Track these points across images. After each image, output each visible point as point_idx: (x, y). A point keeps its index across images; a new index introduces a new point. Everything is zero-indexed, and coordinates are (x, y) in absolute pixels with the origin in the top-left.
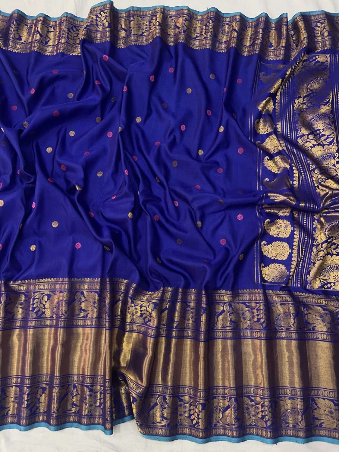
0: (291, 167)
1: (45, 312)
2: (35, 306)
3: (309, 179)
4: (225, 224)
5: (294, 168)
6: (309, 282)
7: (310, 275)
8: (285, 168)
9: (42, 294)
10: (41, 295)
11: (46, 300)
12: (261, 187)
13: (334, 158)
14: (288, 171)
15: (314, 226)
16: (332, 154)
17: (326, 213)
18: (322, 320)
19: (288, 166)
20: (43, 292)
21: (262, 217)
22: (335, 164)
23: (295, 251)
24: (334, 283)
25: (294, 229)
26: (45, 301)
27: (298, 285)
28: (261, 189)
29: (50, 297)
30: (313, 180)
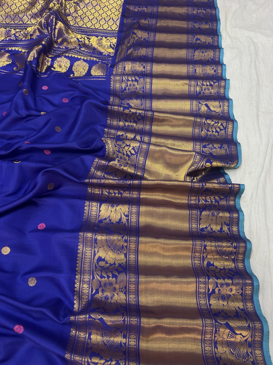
0: (8, 51)
1: (119, 264)
2: (111, 275)
3: (23, 43)
4: (49, 97)
5: (10, 49)
6: (108, 54)
7: (103, 52)
8: (9, 57)
9: (96, 267)
10: (97, 269)
11: (105, 262)
12: (20, 72)
13: (11, 31)
14: (11, 55)
15: (64, 48)
16: (7, 32)
17: (55, 37)
18: (138, 50)
19: (7, 55)
20: (94, 267)
21: (48, 72)
22: (15, 31)
23: (82, 58)
24: (111, 43)
25: (63, 56)
26: (106, 264)
27: (111, 59)
28: (23, 72)
29: (101, 257)
30: (25, 40)
